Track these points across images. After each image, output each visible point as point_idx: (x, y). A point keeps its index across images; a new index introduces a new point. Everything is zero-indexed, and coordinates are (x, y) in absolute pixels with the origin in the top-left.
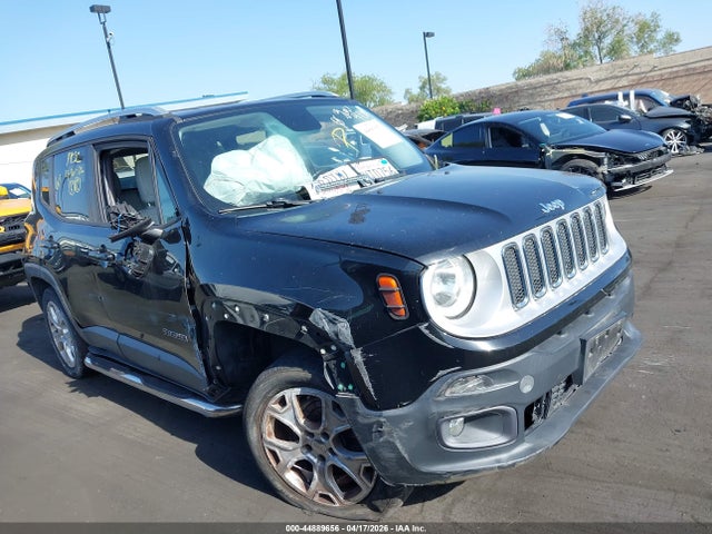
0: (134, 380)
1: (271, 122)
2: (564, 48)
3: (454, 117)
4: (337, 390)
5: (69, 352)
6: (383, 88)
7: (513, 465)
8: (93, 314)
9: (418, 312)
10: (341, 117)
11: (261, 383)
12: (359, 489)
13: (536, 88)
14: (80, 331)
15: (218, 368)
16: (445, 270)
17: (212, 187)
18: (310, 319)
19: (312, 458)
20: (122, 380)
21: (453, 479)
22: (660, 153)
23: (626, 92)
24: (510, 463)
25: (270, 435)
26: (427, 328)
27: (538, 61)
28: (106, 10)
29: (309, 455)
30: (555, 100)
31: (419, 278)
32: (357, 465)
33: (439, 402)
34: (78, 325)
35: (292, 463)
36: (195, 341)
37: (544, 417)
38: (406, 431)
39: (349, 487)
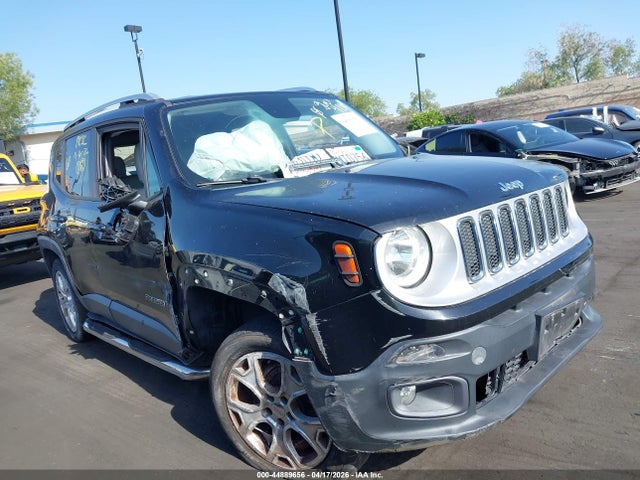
0: (122, 343)
1: (253, 109)
2: (543, 69)
3: (440, 127)
4: (294, 355)
5: (72, 317)
6: (377, 102)
7: (464, 436)
8: (92, 282)
9: (372, 279)
10: (320, 108)
11: (226, 346)
12: (316, 455)
13: (516, 104)
14: (80, 297)
15: (192, 332)
16: (402, 242)
17: (195, 165)
18: (270, 283)
19: (272, 421)
20: (113, 344)
21: (403, 448)
22: (631, 160)
23: (600, 107)
24: (461, 434)
25: (233, 397)
26: (379, 295)
27: (519, 81)
28: (138, 29)
29: (269, 418)
30: (534, 114)
31: (373, 246)
32: (313, 429)
33: (390, 369)
34: (79, 292)
35: (253, 424)
36: (171, 306)
37: (498, 391)
38: (358, 396)
39: (306, 452)
